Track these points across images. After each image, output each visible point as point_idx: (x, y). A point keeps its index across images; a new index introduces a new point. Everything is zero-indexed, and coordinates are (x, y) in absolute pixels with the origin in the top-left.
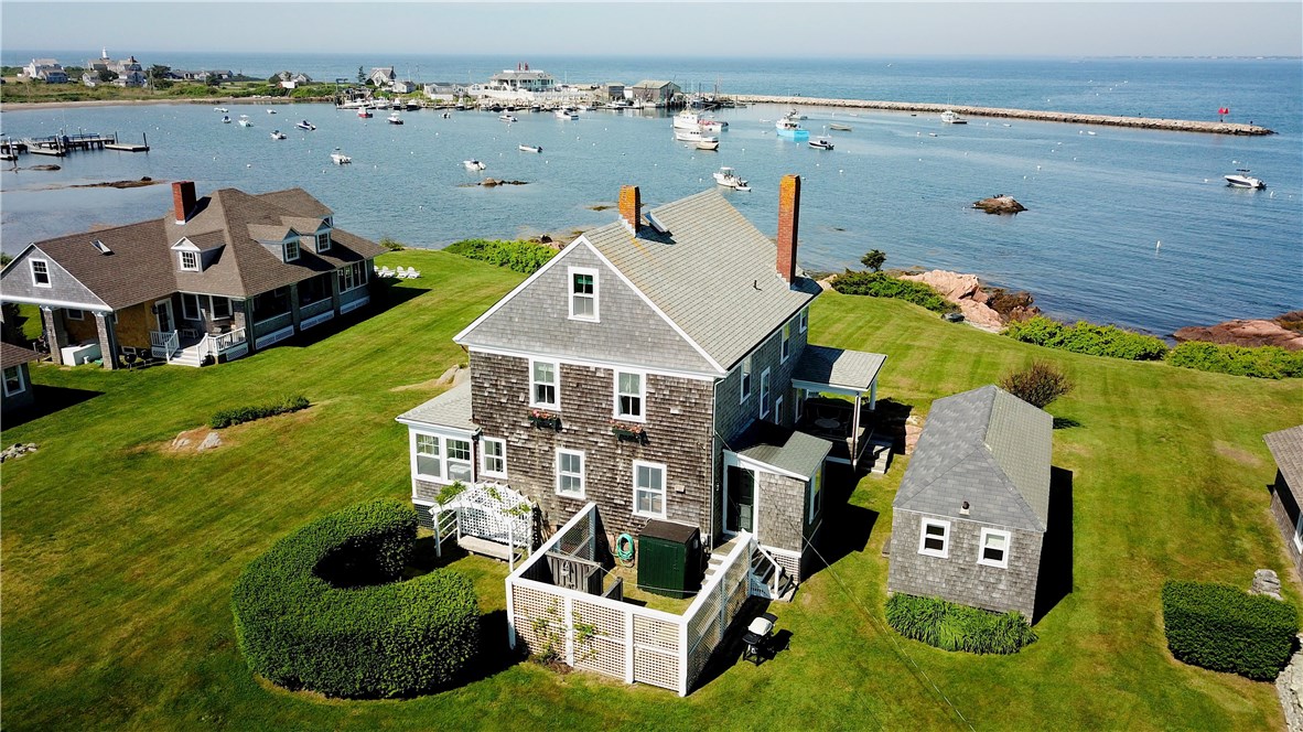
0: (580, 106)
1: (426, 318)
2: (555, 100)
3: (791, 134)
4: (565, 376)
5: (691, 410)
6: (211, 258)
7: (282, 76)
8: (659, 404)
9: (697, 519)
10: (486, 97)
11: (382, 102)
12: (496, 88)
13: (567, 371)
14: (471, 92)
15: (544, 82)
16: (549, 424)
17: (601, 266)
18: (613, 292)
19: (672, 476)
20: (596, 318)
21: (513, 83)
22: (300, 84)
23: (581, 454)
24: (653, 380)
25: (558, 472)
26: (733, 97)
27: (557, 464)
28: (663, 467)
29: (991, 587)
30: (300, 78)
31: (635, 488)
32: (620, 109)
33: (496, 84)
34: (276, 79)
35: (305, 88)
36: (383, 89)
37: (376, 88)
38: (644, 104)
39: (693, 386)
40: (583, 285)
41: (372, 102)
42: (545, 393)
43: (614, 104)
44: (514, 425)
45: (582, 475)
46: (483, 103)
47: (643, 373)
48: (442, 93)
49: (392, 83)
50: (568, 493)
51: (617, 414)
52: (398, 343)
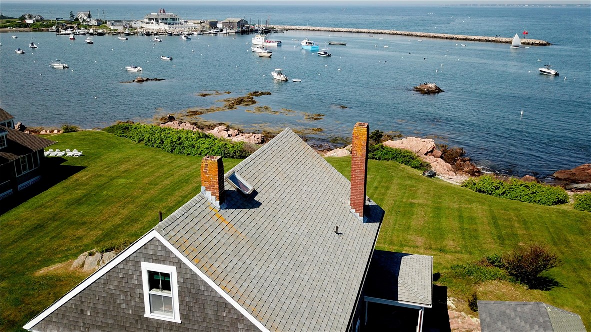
0: (194, 33)
1: (79, 193)
2: (181, 29)
3: (309, 48)
7: (27, 17)
10: (142, 28)
11: (82, 32)
12: (148, 23)
14: (134, 25)
15: (174, 20)
18: (195, 292)
20: (176, 317)
21: (157, 20)
22: (37, 21)
26: (276, 27)
30: (37, 18)
32: (216, 34)
33: (147, 21)
34: (23, 19)
35: (38, 23)
36: (84, 24)
37: (80, 23)
38: (229, 31)
40: (159, 282)
41: (77, 31)
43: (212, 32)
46: (141, 31)
48: (118, 26)
49: (89, 20)
52: (54, 218)
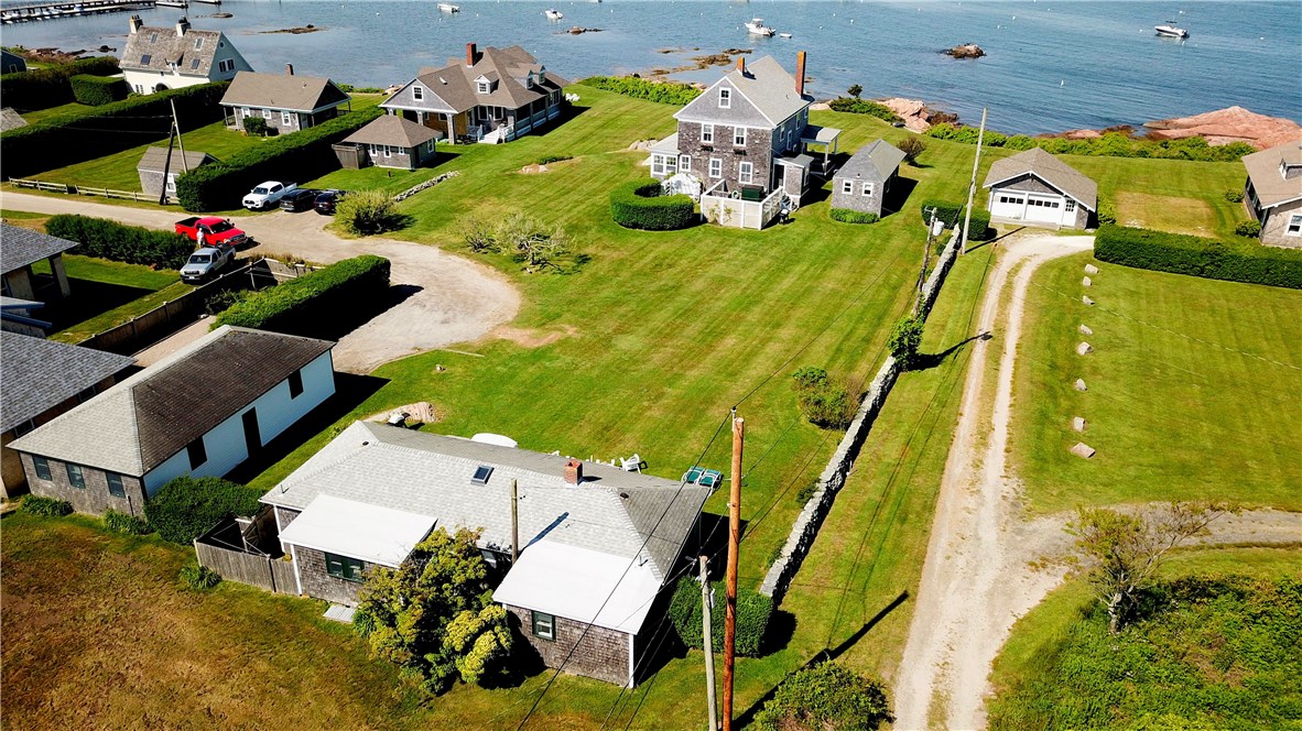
4: (715, 130)
5: (763, 141)
6: (494, 86)
8: (751, 139)
9: (763, 183)
13: (716, 127)
16: (707, 149)
17: (732, 87)
18: (736, 97)
19: (754, 167)
20: (729, 107)
23: (720, 160)
24: (749, 130)
25: (711, 168)
27: (711, 164)
28: (751, 164)
29: (866, 204)
31: (741, 172)
39: (763, 132)
40: (725, 94)
42: (707, 137)
44: (694, 150)
45: (720, 169)
47: (745, 127)
50: (715, 176)
51: (735, 144)
